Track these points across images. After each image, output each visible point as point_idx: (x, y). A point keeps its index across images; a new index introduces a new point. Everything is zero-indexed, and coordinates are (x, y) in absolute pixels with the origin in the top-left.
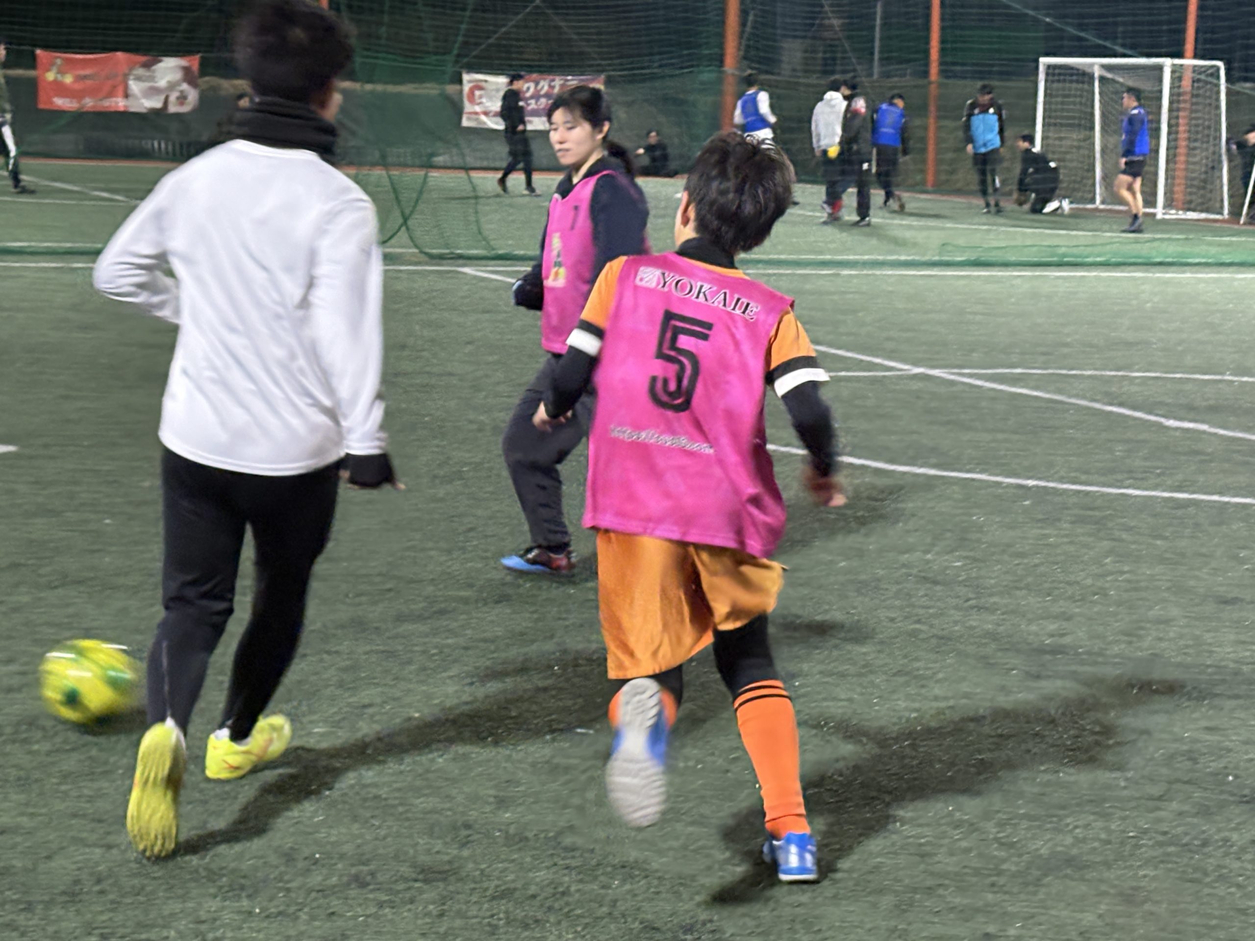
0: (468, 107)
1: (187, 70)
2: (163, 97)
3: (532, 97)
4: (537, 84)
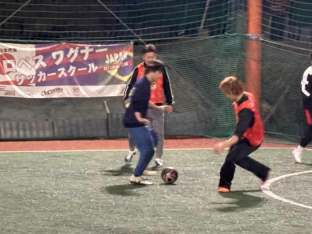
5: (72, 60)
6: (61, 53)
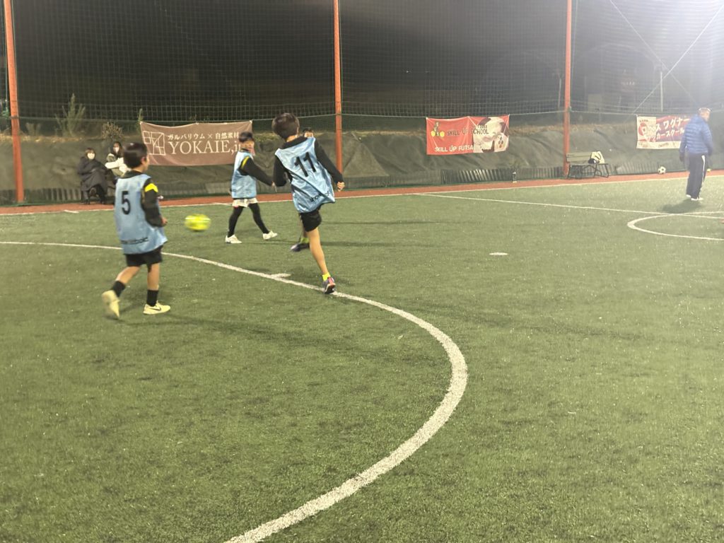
0: (640, 137)
1: (503, 125)
2: (491, 143)
3: (667, 130)
4: (670, 122)
5: (673, 127)
6: (668, 122)
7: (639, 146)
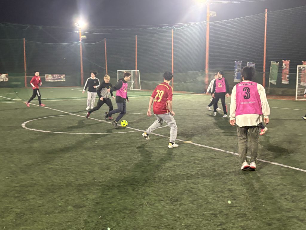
0: (46, 79)
1: (6, 76)
2: (3, 79)
3: (55, 77)
7: (46, 81)
